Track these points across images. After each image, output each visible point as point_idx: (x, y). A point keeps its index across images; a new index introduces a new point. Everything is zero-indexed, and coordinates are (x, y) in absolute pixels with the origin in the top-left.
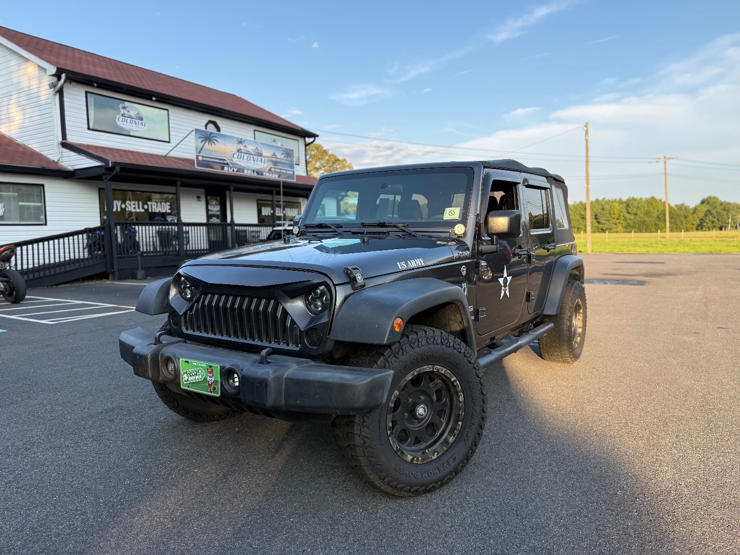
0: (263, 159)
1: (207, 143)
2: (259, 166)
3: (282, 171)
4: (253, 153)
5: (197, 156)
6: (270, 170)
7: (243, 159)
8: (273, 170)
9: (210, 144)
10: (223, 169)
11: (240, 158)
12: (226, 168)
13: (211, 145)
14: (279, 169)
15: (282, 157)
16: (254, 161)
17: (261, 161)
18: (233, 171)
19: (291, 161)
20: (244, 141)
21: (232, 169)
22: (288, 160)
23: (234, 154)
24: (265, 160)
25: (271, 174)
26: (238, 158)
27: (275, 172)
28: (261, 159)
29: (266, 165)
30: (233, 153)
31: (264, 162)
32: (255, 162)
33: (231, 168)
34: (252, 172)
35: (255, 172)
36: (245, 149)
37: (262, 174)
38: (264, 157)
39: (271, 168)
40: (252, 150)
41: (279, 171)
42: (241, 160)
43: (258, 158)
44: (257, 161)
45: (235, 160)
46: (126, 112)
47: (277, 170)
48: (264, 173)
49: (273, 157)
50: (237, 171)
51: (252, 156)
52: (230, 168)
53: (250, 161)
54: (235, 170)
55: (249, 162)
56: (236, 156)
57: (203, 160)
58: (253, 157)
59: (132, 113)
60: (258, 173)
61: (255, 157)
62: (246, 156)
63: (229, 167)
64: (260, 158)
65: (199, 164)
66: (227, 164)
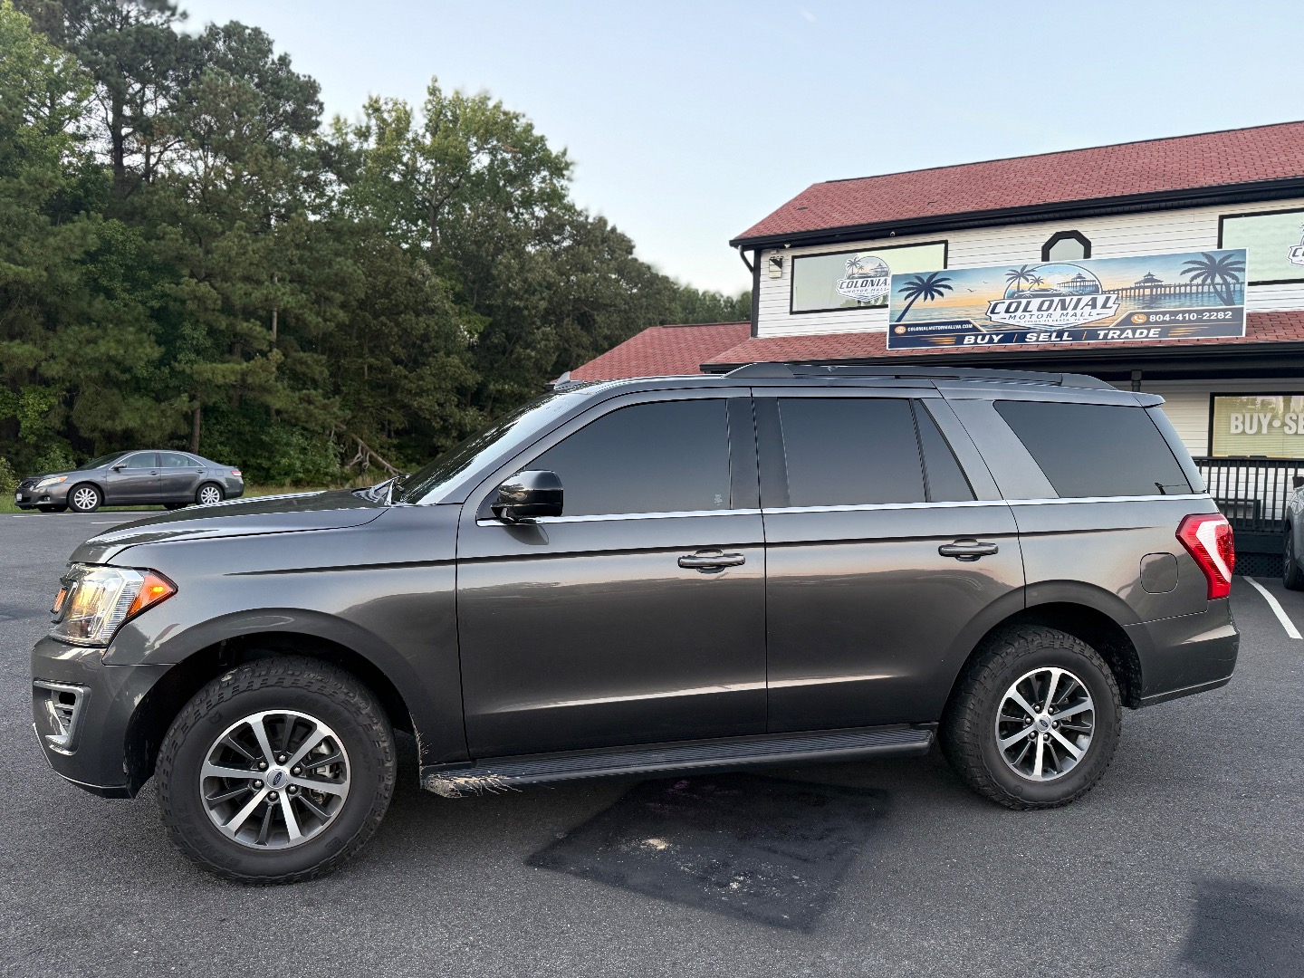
0: (1101, 299)
1: (923, 295)
2: (1083, 316)
3: (1180, 317)
4: (1064, 291)
5: (892, 328)
6: (1127, 322)
7: (1025, 310)
8: (1138, 319)
9: (929, 297)
10: (960, 340)
11: (1016, 310)
12: (969, 340)
13: (933, 297)
14: (1164, 314)
15: (1186, 278)
16: (1064, 308)
17: (1094, 306)
18: (991, 341)
19: (1226, 283)
20: (1033, 270)
21: (988, 337)
22: (1213, 284)
23: (996, 305)
24: (1108, 299)
25: (1129, 333)
26: (1007, 311)
27: (1148, 322)
28: (1094, 300)
29: (1111, 312)
30: (993, 303)
31: (1104, 306)
32: (1070, 311)
33: (984, 336)
34: (1054, 334)
35: (1066, 334)
36: (1036, 287)
37: (1096, 337)
38: (1104, 292)
39: (1132, 315)
40: (1064, 284)
41: (1167, 318)
42: (1019, 313)
43: (1079, 300)
44: (1075, 308)
45: (1000, 317)
46: (855, 270)
47: (1153, 318)
48: (1102, 334)
49: (1144, 288)
50: (1000, 341)
51: (1056, 300)
52: (980, 337)
53: (1051, 311)
54: (996, 339)
55: (1045, 314)
56: (1001, 308)
57: (906, 333)
58: (1063, 302)
59: (868, 269)
60: (1076, 334)
61: (1068, 299)
62: (1035, 303)
63: (976, 336)
64: (1086, 299)
65: (896, 340)
66: (975, 329)
